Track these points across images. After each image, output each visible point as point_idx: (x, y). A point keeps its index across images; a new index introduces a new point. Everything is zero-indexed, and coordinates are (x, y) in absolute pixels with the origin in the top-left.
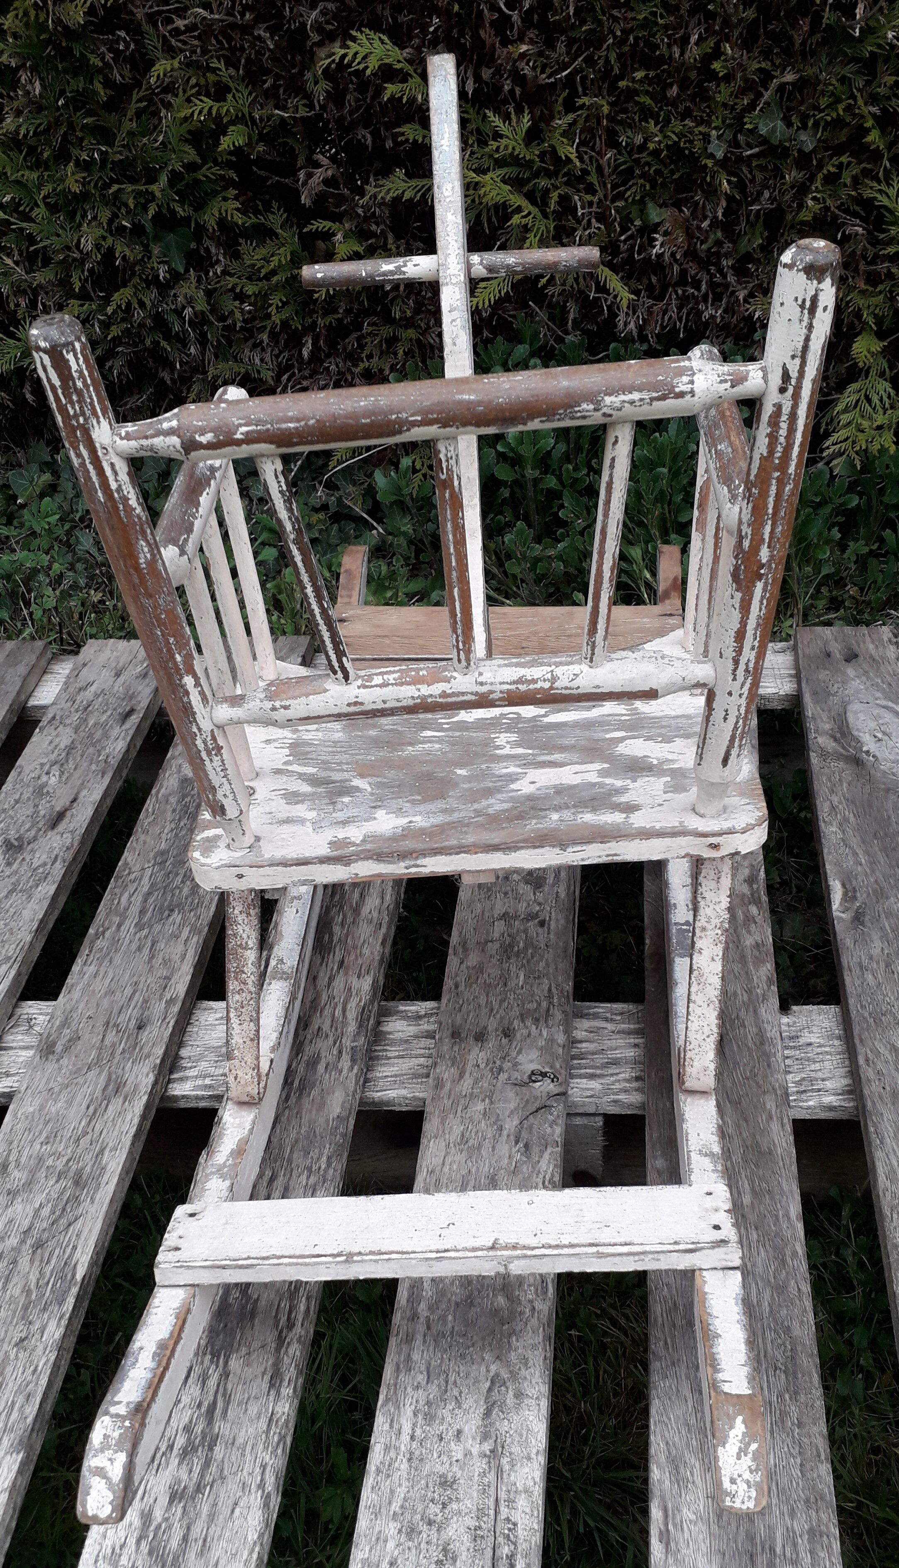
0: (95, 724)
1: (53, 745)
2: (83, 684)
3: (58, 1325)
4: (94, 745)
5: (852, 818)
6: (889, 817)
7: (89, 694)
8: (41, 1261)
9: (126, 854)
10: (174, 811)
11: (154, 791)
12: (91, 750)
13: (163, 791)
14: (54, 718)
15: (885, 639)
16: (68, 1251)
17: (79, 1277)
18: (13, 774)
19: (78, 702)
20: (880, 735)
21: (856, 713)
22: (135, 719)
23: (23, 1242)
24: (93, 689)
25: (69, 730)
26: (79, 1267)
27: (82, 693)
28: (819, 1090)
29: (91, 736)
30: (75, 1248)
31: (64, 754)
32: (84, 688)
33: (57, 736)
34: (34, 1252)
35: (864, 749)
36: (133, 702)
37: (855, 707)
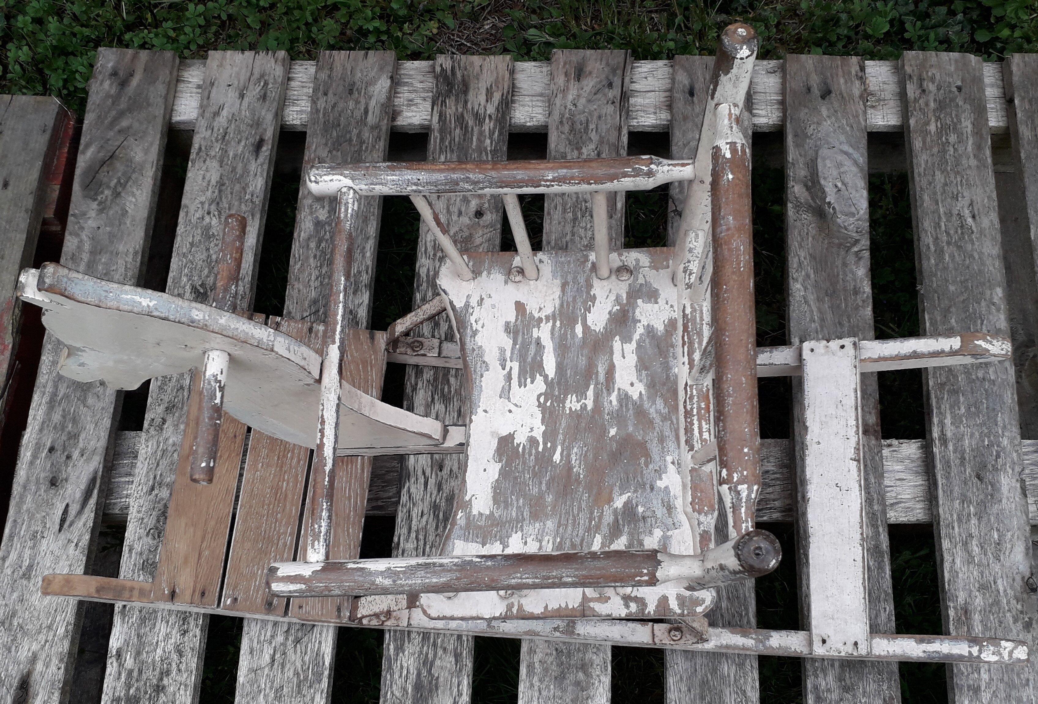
0: (235, 156)
1: (206, 181)
2: (214, 108)
3: (321, 698)
4: (238, 181)
5: (812, 276)
6: (838, 275)
7: (222, 120)
8: (301, 652)
9: (287, 303)
10: (315, 257)
11: (295, 235)
12: (237, 187)
13: (302, 234)
14: (200, 149)
15: (854, 73)
16: (317, 645)
17: (327, 663)
18: (182, 214)
19: (216, 129)
20: (839, 185)
21: (824, 159)
22: (266, 150)
23: (287, 639)
24: (224, 113)
25: (214, 164)
26: (326, 656)
27: (217, 119)
28: (771, 508)
29: (234, 169)
30: (320, 643)
31: (217, 191)
32: (217, 114)
33: (207, 170)
34: (295, 646)
35: (827, 200)
36: (261, 130)
37: (824, 152)
